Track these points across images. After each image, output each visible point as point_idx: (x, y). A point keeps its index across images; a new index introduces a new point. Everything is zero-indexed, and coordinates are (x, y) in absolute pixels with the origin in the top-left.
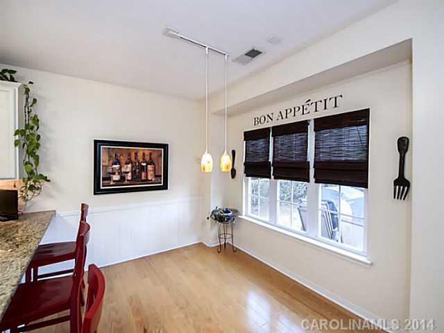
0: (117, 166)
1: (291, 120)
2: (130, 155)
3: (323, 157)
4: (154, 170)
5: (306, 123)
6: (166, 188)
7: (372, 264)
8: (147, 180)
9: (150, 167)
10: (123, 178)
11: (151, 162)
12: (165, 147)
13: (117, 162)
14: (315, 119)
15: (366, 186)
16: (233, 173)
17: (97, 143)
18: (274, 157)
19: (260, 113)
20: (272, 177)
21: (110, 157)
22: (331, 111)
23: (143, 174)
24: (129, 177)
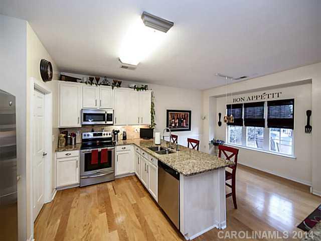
0: (173, 120)
1: (255, 101)
2: (178, 115)
3: (271, 117)
4: (186, 122)
5: (263, 103)
6: (190, 130)
7: (296, 159)
8: (183, 126)
9: (184, 121)
10: (175, 125)
11: (185, 119)
12: (190, 112)
13: (174, 119)
14: (268, 101)
15: (293, 128)
16: (220, 124)
17: (168, 111)
18: (245, 116)
19: (236, 97)
20: (244, 125)
21: (171, 117)
22: (276, 98)
23: (182, 124)
24: (177, 125)
